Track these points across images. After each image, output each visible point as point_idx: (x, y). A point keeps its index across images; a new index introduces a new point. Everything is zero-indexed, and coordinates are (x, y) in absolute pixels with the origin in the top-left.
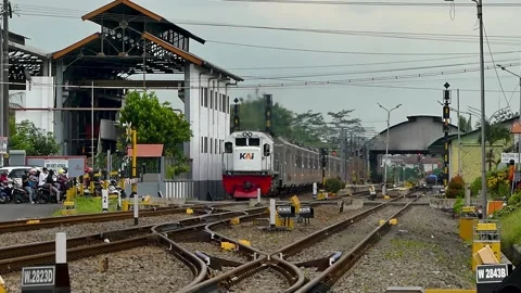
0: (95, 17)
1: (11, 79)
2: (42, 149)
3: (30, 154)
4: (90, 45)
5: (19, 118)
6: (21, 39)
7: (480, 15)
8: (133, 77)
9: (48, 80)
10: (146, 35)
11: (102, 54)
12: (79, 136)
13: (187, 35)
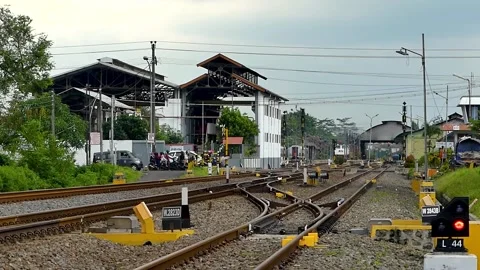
0: (204, 65)
1: (157, 100)
2: (174, 140)
3: (168, 143)
4: (202, 81)
5: (161, 122)
6: (162, 77)
7: (423, 63)
8: (226, 99)
9: (178, 101)
10: (233, 75)
11: (208, 86)
12: (196, 132)
13: (257, 75)
